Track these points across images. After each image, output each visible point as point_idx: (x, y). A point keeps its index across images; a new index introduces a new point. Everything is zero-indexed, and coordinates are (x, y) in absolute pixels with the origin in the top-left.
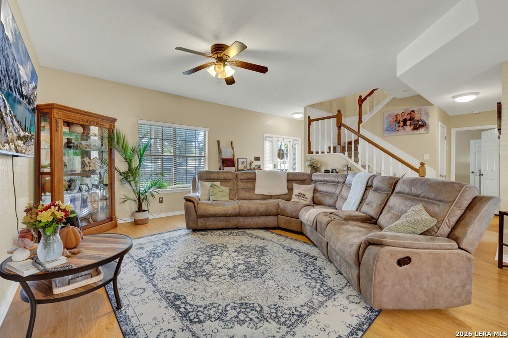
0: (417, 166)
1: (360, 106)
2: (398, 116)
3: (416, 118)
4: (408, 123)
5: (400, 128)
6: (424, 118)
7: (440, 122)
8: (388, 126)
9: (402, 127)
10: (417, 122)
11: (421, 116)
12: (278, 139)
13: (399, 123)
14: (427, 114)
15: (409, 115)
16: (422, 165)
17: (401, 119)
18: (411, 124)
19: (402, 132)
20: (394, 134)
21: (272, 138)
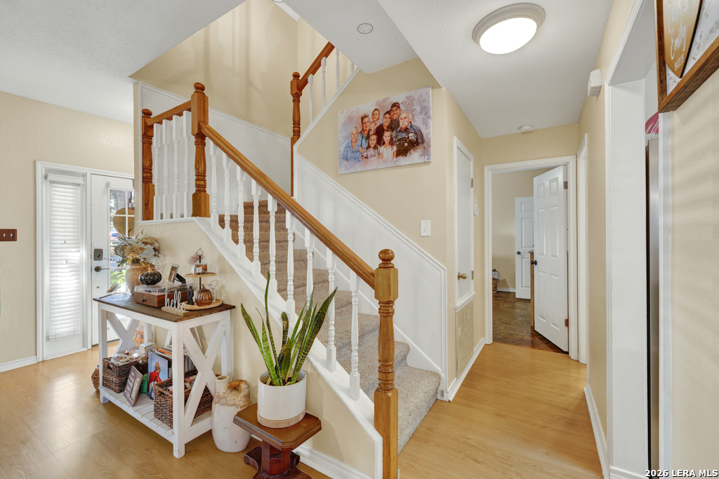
1: (297, 96)
2: (366, 120)
3: (403, 124)
4: (387, 136)
5: (371, 151)
6: (418, 123)
7: (455, 138)
8: (347, 147)
9: (375, 148)
10: (404, 135)
11: (413, 117)
13: (368, 138)
14: (425, 110)
15: (388, 116)
17: (373, 127)
18: (392, 139)
19: (374, 163)
20: (358, 167)
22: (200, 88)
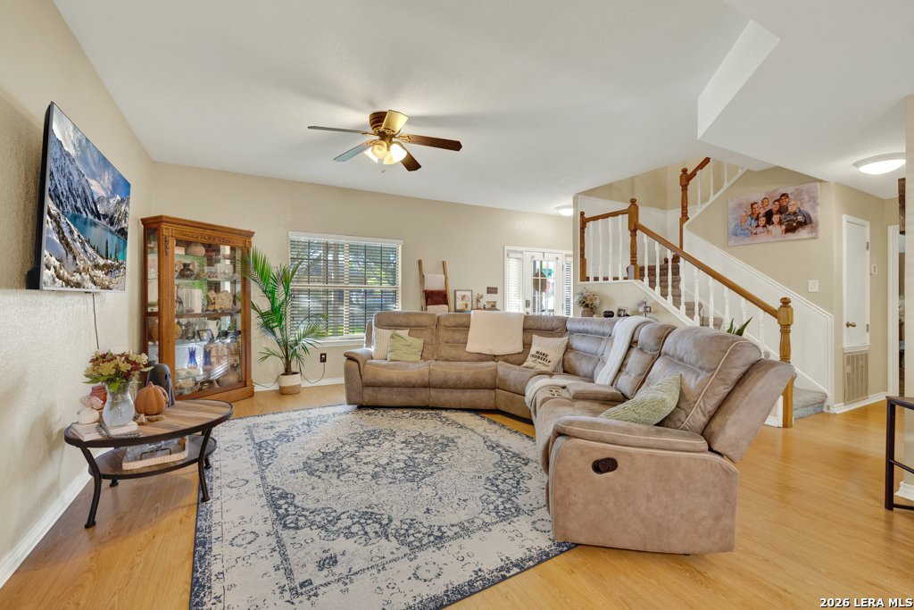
0: (776, 305)
1: (685, 188)
2: (755, 206)
3: (791, 209)
4: (776, 218)
5: (760, 229)
6: (807, 208)
7: (845, 217)
8: (736, 226)
9: (764, 226)
10: (792, 217)
11: (802, 204)
12: (533, 254)
13: (757, 219)
14: (814, 200)
15: (777, 203)
16: (785, 302)
17: (762, 212)
18: (780, 220)
19: (763, 237)
20: (747, 240)
21: (521, 252)
22: (633, 202)
